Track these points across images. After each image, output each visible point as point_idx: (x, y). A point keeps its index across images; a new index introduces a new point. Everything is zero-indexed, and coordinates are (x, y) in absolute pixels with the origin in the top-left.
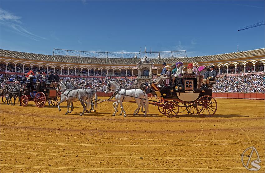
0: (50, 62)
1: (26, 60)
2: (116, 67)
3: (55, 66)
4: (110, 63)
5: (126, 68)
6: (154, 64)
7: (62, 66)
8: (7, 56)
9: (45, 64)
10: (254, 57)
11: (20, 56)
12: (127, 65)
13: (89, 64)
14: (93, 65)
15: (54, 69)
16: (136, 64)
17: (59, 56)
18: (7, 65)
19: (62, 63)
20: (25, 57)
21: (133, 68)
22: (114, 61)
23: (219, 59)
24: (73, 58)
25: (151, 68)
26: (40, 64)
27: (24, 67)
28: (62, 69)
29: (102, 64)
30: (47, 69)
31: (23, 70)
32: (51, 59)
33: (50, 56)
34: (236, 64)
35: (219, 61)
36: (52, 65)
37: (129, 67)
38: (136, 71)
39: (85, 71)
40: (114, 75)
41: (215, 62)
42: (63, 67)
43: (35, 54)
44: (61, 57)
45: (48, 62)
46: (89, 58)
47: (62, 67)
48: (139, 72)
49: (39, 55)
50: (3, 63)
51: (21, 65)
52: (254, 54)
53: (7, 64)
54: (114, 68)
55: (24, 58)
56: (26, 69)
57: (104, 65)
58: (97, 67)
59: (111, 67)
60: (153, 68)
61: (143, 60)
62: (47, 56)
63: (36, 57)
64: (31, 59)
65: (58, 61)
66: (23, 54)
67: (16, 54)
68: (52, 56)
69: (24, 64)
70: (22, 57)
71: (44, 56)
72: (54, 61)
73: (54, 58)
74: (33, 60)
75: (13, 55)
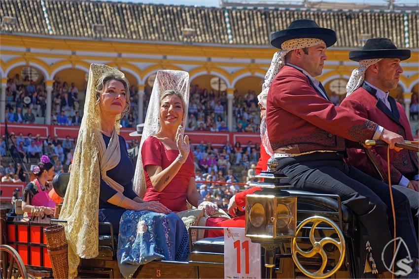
0: (201, 48)
1: (65, 43)
3: (231, 76)
9: (171, 64)
11: (29, 20)
15: (225, 92)
17: (255, 7)
24: (349, 17)
26: (141, 65)
27: (50, 88)
31: (44, 107)
32: (207, 29)
33: (200, 9)
36: (214, 67)
43: (112, 4)
44: (268, 13)
45: (190, 47)
51: (35, 78)
55: (50, 30)
56: (63, 104)
62: (183, 14)
63: (123, 20)
64: (90, 39)
65: (251, 42)
66: (44, 9)
67: (9, 12)
68: (214, 9)
69: (50, 67)
70: (42, 26)
71: (168, 16)
72: (225, 43)
73: (228, 26)
74: (101, 40)
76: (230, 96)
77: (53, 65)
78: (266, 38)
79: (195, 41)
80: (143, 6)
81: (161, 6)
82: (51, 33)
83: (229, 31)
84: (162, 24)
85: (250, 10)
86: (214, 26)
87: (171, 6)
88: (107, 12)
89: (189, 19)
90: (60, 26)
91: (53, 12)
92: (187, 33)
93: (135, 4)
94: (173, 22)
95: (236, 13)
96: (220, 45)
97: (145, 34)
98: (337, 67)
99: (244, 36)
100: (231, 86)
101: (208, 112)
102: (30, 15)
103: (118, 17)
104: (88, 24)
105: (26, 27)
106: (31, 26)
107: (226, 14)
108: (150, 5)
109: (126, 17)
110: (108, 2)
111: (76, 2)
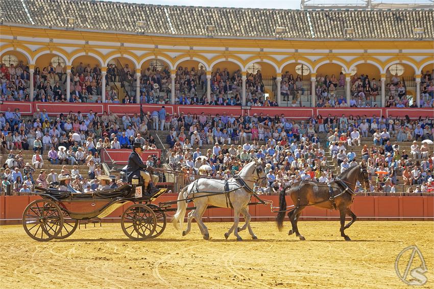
0: (290, 43)
1: (184, 41)
3: (314, 63)
7: (348, 58)
8: (105, 26)
9: (266, 55)
11: (156, 23)
15: (309, 76)
17: (331, 9)
18: (104, 73)
20: (178, 28)
26: (244, 56)
27: (173, 76)
30: (279, 79)
32: (294, 27)
33: (288, 11)
36: (301, 56)
42: (353, 67)
43: (219, 10)
45: (281, 42)
47: (348, 64)
49: (238, 13)
50: (85, 62)
51: (159, 69)
53: (104, 65)
55: (173, 31)
62: (275, 16)
63: (228, 22)
64: (204, 37)
65: (329, 36)
66: (167, 15)
67: (141, 18)
68: (298, 11)
69: (173, 60)
70: (166, 28)
71: (263, 18)
72: (309, 38)
73: (310, 24)
74: (212, 37)
75: (127, 22)
76: (313, 79)
77: (176, 58)
78: (341, 33)
79: (285, 37)
80: (243, 11)
81: (257, 10)
82: (173, 33)
83: (311, 28)
84: (258, 24)
85: (327, 11)
86: (300, 25)
87: (265, 9)
88: (216, 16)
89: (279, 20)
90: (180, 27)
91: (174, 17)
92: (279, 31)
93: (237, 9)
94: (267, 22)
95: (316, 14)
96: (305, 39)
97: (246, 32)
98: (398, 55)
99: (323, 32)
100: (314, 71)
102: (157, 19)
103: (224, 19)
104: (201, 26)
105: (154, 29)
106: (158, 28)
107: (308, 15)
108: (248, 9)
109: (230, 19)
110: (216, 8)
111: (191, 9)
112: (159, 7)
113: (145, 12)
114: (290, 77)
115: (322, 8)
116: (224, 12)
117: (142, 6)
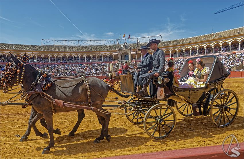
0: (38, 52)
1: (16, 51)
2: (99, 54)
3: (43, 55)
4: (93, 50)
5: (108, 54)
6: (132, 49)
9: (34, 54)
10: (221, 38)
12: (109, 51)
13: (74, 52)
14: (78, 52)
16: (116, 50)
19: (49, 52)
20: (15, 48)
21: (114, 54)
22: (97, 48)
23: (190, 42)
24: (60, 47)
25: (130, 52)
26: (29, 54)
28: (49, 58)
29: (86, 52)
32: (39, 49)
33: (38, 46)
34: (205, 46)
35: (191, 43)
37: (111, 53)
38: (117, 56)
39: (71, 58)
40: (97, 61)
41: (187, 44)
44: (48, 46)
45: (36, 51)
46: (74, 47)
47: (49, 55)
48: (120, 57)
49: (28, 46)
52: (221, 36)
54: (97, 54)
55: (14, 49)
57: (88, 52)
58: (82, 54)
59: (94, 54)
60: (131, 53)
61: (122, 46)
63: (26, 47)
65: (46, 50)
68: (40, 46)
72: (42, 51)
74: (22, 50)
75: (4, 47)
76: (43, 58)
77: (15, 54)
83: (42, 49)
88: (23, 46)
91: (14, 46)
92: (36, 49)
100: (43, 56)
101: (40, 60)
106: (11, 48)
111: (18, 45)
112: (11, 44)
113: (8, 45)
114: (39, 58)
115: (45, 45)
116: (25, 46)
117: (8, 44)
